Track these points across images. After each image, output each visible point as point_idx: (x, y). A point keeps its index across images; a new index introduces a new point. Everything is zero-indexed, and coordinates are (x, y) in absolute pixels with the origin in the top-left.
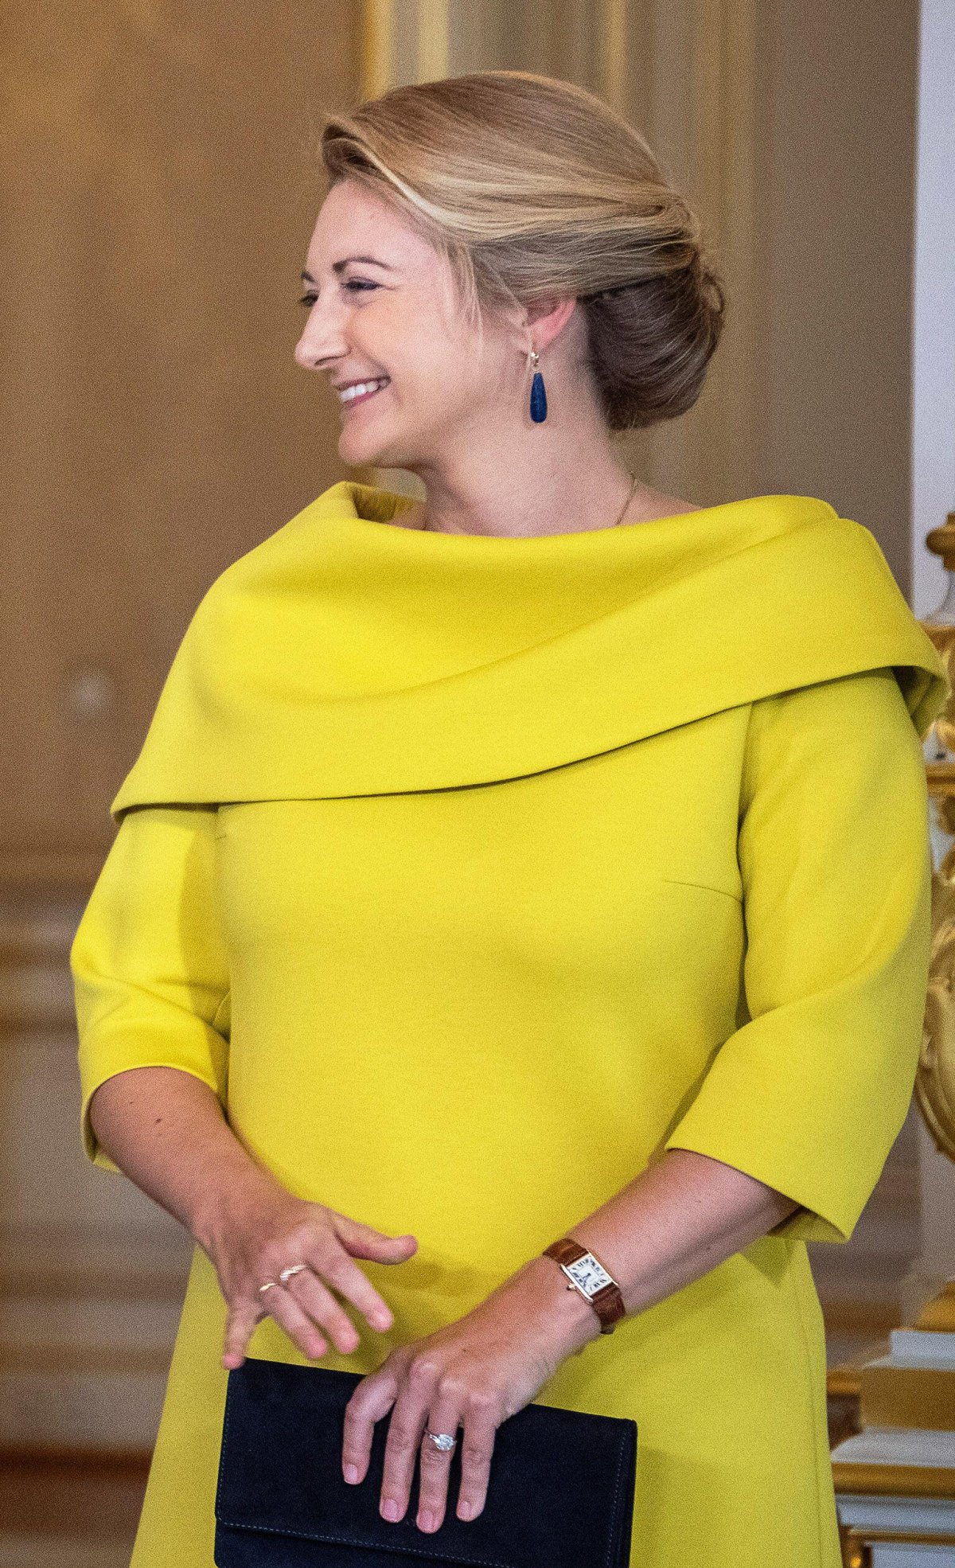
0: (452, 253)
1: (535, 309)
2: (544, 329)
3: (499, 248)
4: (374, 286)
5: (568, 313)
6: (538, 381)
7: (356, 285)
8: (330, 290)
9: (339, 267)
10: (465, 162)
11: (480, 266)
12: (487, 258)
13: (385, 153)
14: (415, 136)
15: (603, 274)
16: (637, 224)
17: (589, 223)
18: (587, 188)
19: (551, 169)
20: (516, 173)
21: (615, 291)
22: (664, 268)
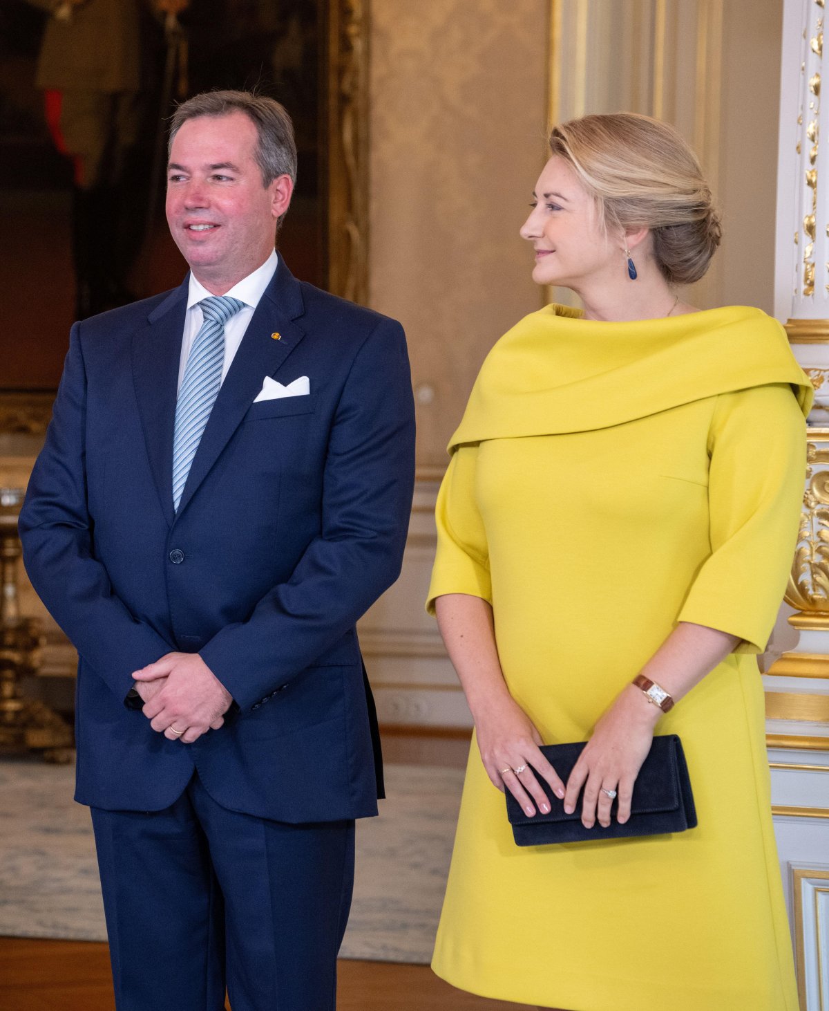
0: (596, 199)
1: (630, 231)
2: (633, 239)
3: (617, 201)
4: (559, 209)
5: (644, 234)
6: (630, 261)
7: (552, 207)
8: (541, 204)
9: (547, 196)
10: (609, 158)
11: (608, 207)
12: (612, 205)
13: (575, 148)
14: (591, 141)
15: (661, 220)
16: (683, 199)
17: (659, 194)
18: (662, 178)
19: (647, 167)
20: (630, 166)
21: (668, 228)
22: (690, 219)
